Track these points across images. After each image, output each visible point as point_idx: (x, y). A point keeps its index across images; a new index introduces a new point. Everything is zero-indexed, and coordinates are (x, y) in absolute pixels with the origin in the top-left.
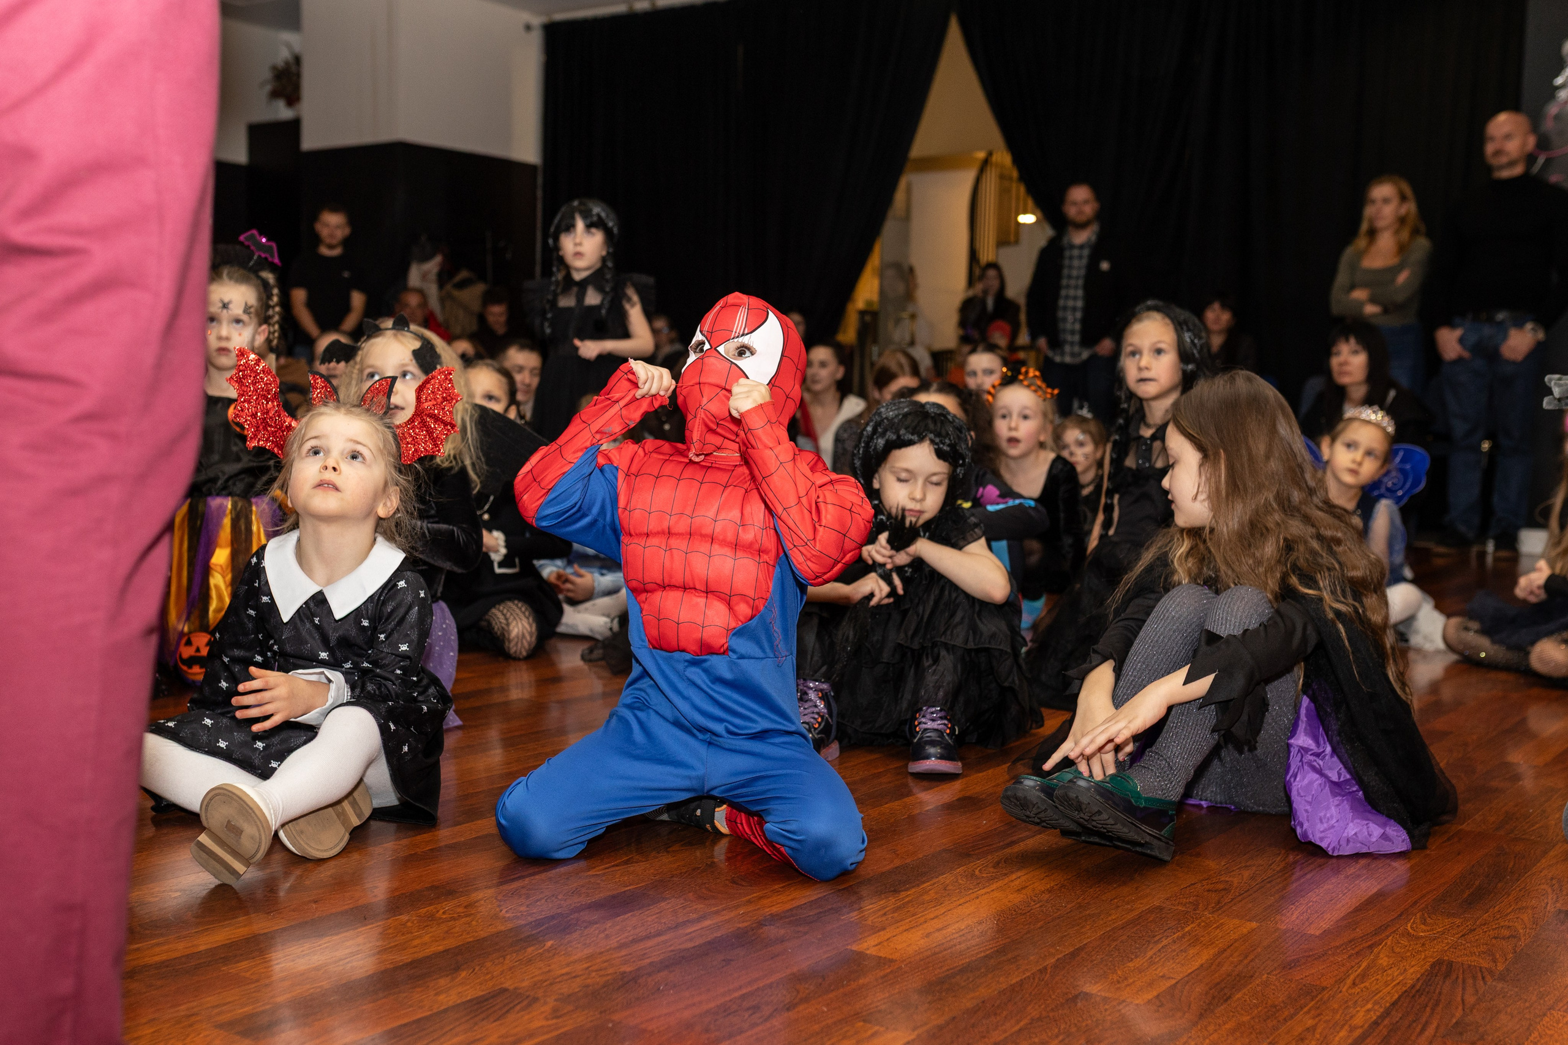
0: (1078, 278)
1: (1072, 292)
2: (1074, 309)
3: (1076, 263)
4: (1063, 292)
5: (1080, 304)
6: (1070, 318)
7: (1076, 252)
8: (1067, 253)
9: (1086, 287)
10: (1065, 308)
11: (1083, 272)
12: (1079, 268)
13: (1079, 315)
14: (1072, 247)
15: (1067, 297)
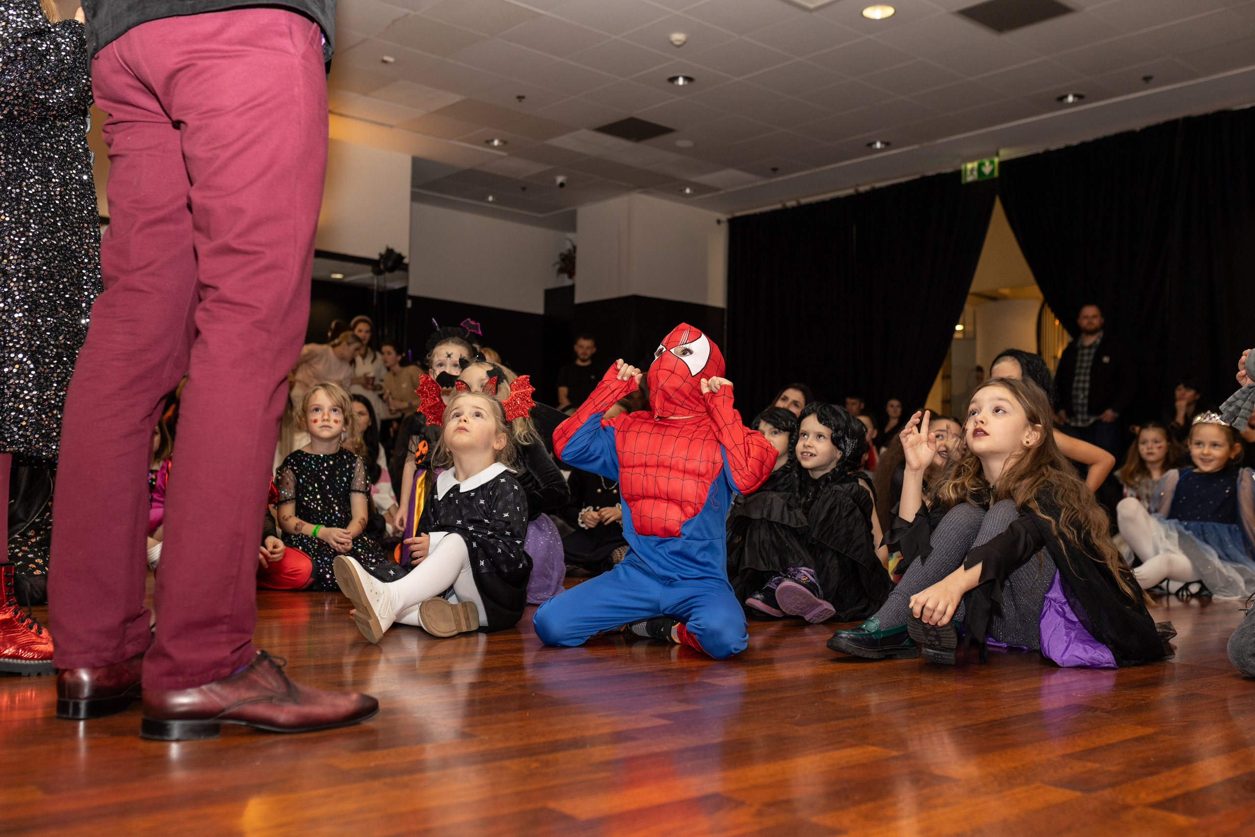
0: (1086, 368)
1: (1082, 378)
2: (1083, 389)
3: (1086, 358)
4: (1076, 378)
5: (1087, 385)
6: (1081, 396)
7: (1086, 351)
8: (1080, 352)
9: (1091, 374)
10: (1077, 389)
11: (1090, 364)
12: (1088, 361)
13: (1087, 393)
14: (1083, 347)
15: (1079, 381)
